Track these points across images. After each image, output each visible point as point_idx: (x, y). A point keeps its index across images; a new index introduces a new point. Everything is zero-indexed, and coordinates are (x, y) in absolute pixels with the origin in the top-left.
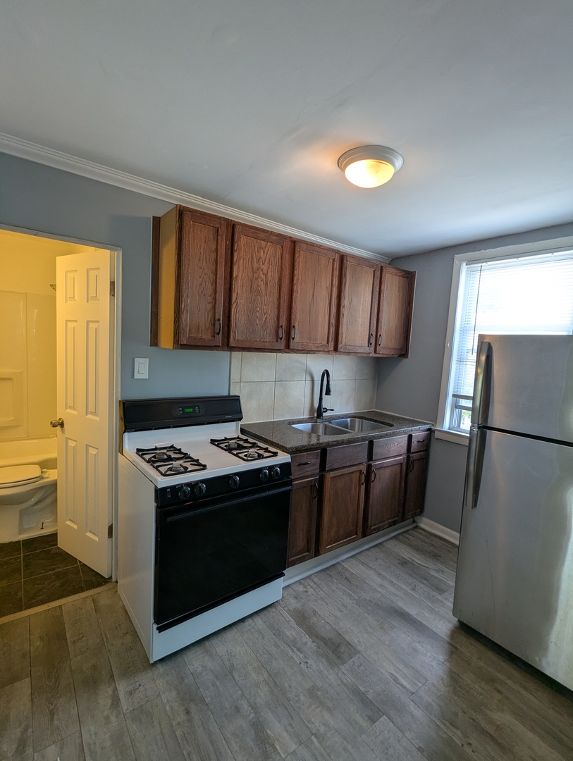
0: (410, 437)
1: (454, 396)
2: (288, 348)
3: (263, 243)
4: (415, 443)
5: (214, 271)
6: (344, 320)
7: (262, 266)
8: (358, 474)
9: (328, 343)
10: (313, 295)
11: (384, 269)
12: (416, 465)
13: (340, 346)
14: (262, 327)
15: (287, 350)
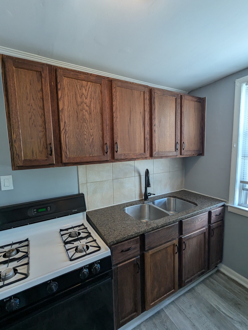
0: (210, 213)
1: (241, 182)
2: (113, 159)
3: (84, 83)
4: (214, 216)
5: (42, 106)
6: (156, 135)
7: (85, 100)
8: (172, 247)
9: (145, 152)
10: (130, 119)
11: (183, 97)
12: (215, 232)
13: (154, 153)
14: (90, 146)
15: (113, 160)
